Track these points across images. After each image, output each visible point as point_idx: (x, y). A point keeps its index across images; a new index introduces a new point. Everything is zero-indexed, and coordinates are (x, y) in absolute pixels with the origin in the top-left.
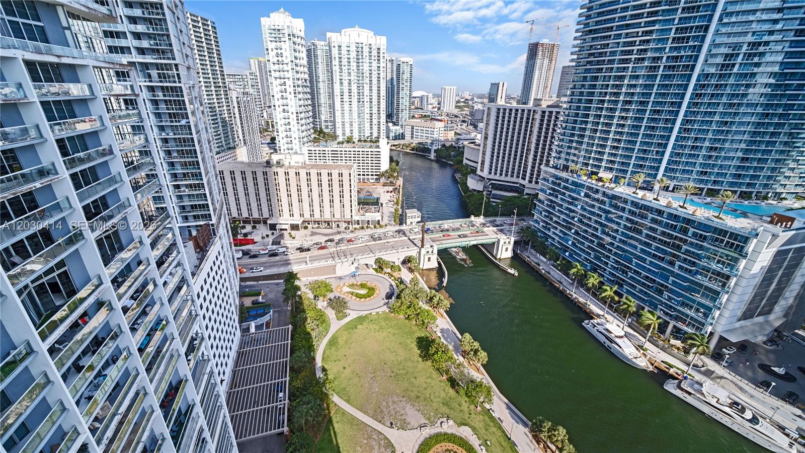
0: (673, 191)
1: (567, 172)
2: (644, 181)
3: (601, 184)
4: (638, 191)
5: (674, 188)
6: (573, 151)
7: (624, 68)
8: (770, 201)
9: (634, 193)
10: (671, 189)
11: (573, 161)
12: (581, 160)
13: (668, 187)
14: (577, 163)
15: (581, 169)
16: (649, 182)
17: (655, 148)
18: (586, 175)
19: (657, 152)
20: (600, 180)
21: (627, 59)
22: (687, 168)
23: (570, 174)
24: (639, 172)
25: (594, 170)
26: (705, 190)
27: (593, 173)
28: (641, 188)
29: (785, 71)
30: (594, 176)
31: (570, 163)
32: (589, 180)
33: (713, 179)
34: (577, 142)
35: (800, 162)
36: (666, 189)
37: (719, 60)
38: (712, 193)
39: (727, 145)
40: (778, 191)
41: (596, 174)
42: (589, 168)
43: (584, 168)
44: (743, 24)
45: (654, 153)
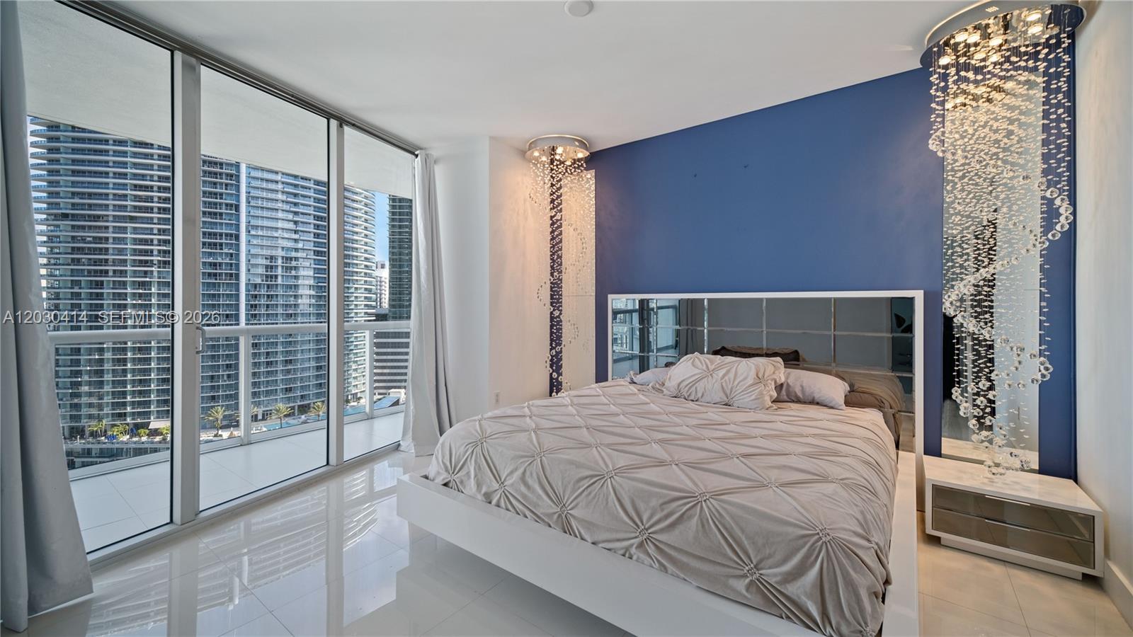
0: (264, 419)
1: (82, 437)
2: (225, 417)
3: (158, 439)
4: (220, 432)
5: (263, 415)
6: (84, 400)
7: (146, 272)
8: (352, 404)
9: (216, 436)
10: (260, 417)
11: (90, 417)
12: (107, 410)
13: (256, 416)
14: (100, 418)
15: (113, 426)
16: (230, 415)
17: (224, 371)
18: (125, 432)
19: (229, 376)
20: (156, 432)
21: (146, 262)
22: (270, 388)
23: (91, 439)
24: (213, 407)
25: (139, 421)
26: (296, 408)
27: (137, 426)
28: (223, 427)
29: (319, 284)
30: (142, 431)
31: (84, 422)
32: (135, 439)
33: (299, 394)
34: (89, 383)
35: (359, 363)
36: (255, 418)
37: (261, 271)
38: (304, 409)
39: (299, 356)
40: (353, 392)
41: (146, 425)
42: (129, 420)
43: (118, 423)
44: (270, 239)
45: (225, 378)
